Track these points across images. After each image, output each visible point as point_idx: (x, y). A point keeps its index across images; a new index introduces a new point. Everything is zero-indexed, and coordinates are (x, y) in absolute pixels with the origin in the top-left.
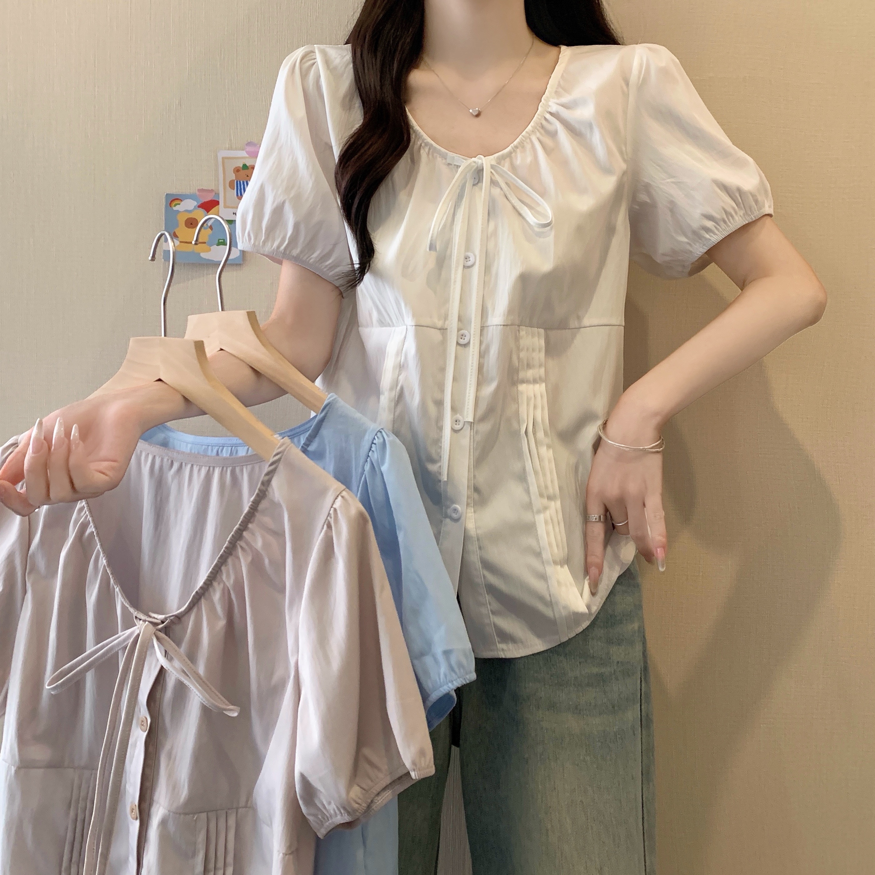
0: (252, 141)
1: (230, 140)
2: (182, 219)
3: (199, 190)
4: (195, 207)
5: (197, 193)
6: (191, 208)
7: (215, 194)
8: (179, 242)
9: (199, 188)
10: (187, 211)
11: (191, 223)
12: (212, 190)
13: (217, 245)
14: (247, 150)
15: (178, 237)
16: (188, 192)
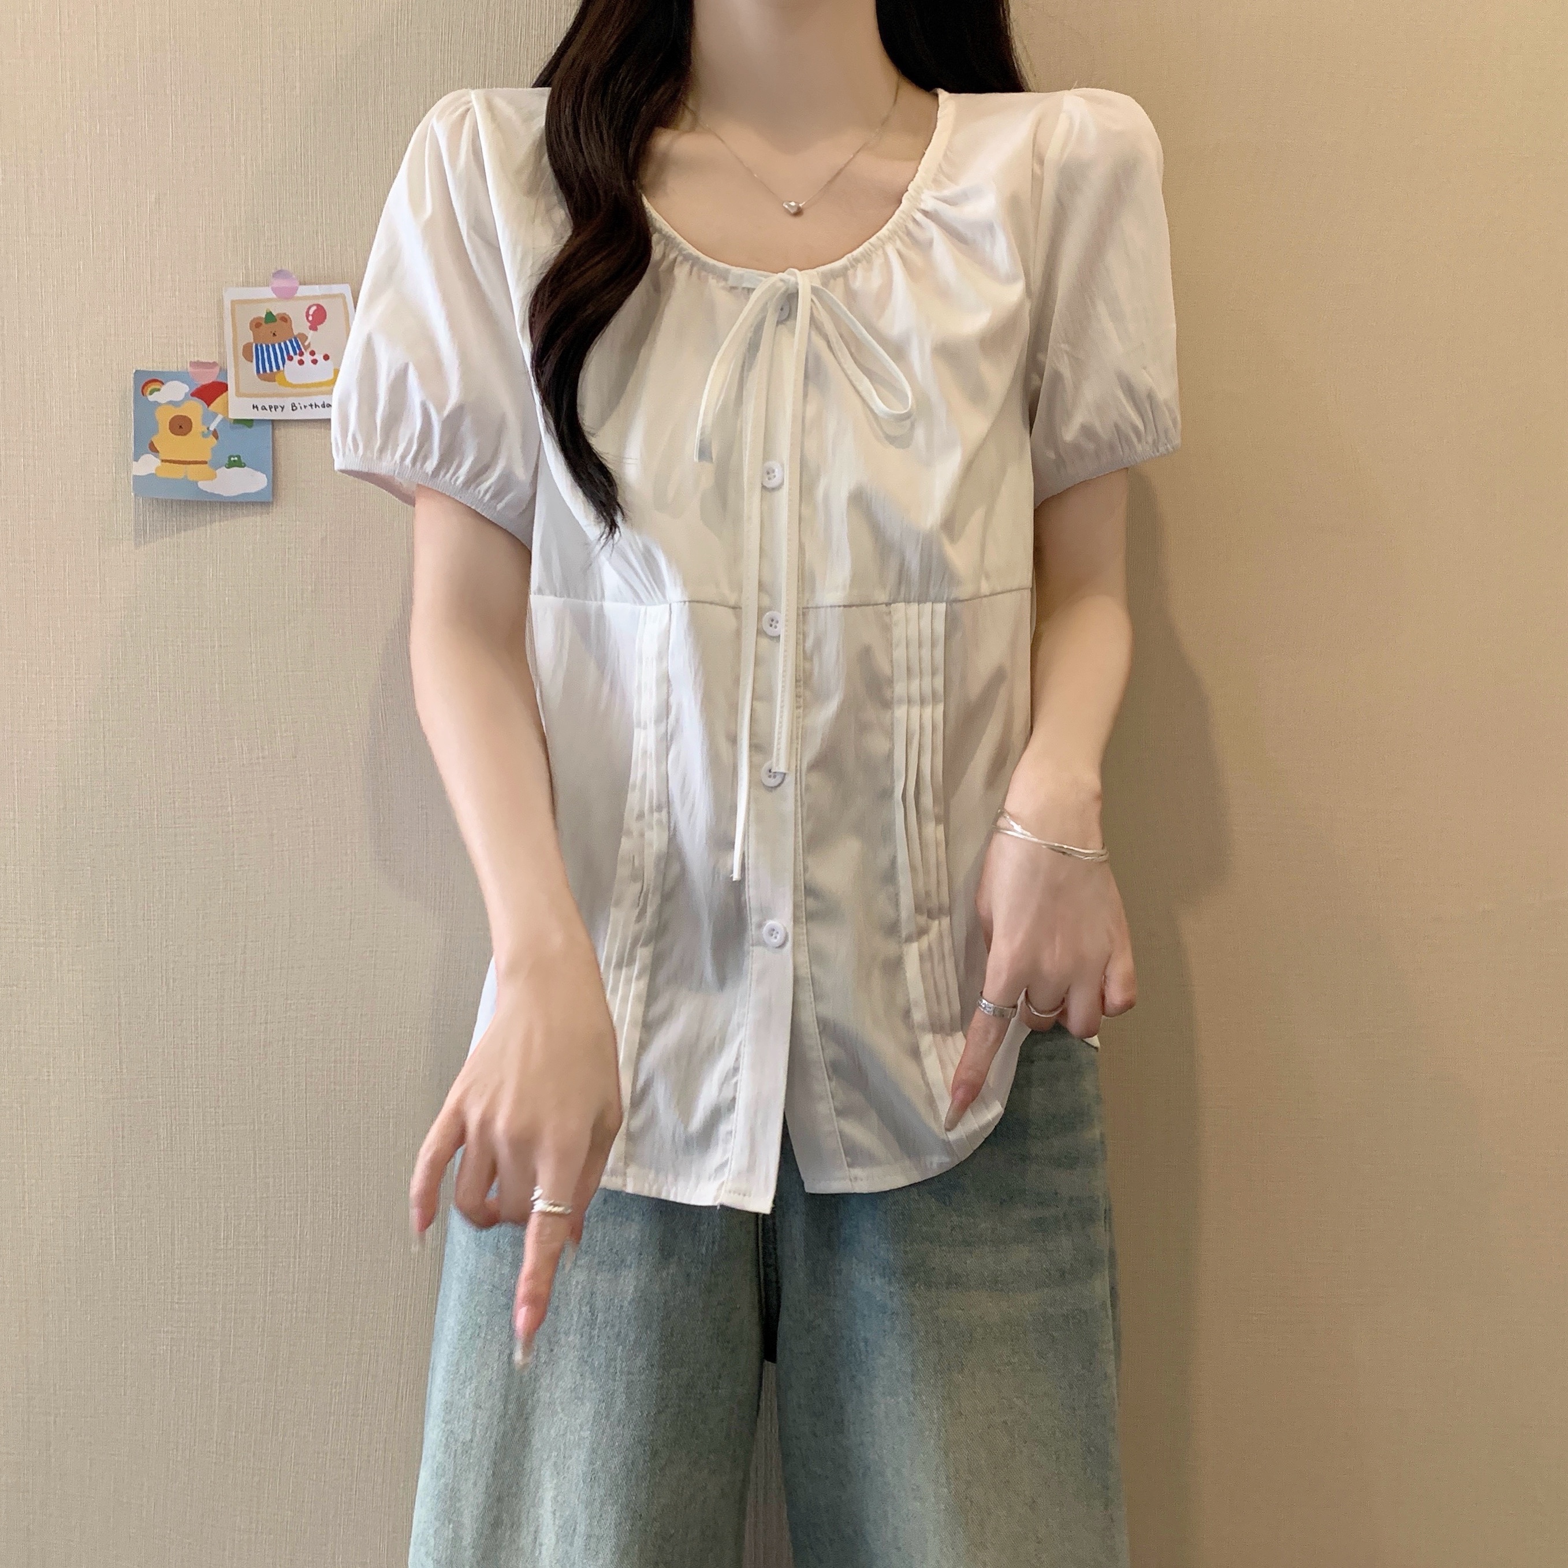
0: (283, 268)
1: (247, 268)
2: (164, 418)
3: (194, 364)
4: (186, 394)
5: (190, 369)
6: (180, 397)
7: (221, 369)
8: (159, 461)
9: (193, 360)
10: (170, 402)
11: (181, 426)
12: (214, 363)
13: (228, 468)
14: (275, 285)
15: (157, 452)
16: (173, 367)
